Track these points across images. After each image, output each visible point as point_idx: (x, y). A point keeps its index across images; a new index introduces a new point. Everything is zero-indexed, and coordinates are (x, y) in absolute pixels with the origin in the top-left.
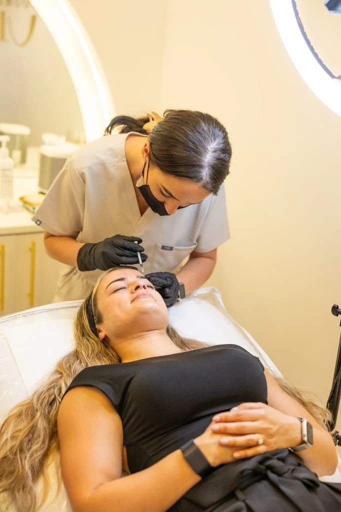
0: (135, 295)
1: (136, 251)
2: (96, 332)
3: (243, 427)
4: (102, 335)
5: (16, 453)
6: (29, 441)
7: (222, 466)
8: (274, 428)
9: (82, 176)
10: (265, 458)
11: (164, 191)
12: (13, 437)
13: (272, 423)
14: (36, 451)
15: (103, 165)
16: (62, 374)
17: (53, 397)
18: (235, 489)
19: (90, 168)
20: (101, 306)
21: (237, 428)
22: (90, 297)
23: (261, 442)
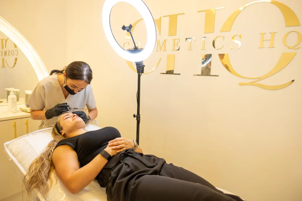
0: (74, 118)
1: (67, 107)
2: (60, 133)
3: (118, 143)
4: (63, 134)
5: (38, 173)
6: (42, 168)
7: (113, 156)
8: (127, 142)
9: (43, 87)
10: (127, 150)
11: (73, 86)
12: (35, 169)
13: (126, 141)
14: (46, 170)
15: (50, 83)
16: (51, 147)
17: (49, 153)
18: (120, 160)
19: (46, 84)
20: (61, 124)
21: (117, 143)
22: (57, 123)
23: (124, 146)
